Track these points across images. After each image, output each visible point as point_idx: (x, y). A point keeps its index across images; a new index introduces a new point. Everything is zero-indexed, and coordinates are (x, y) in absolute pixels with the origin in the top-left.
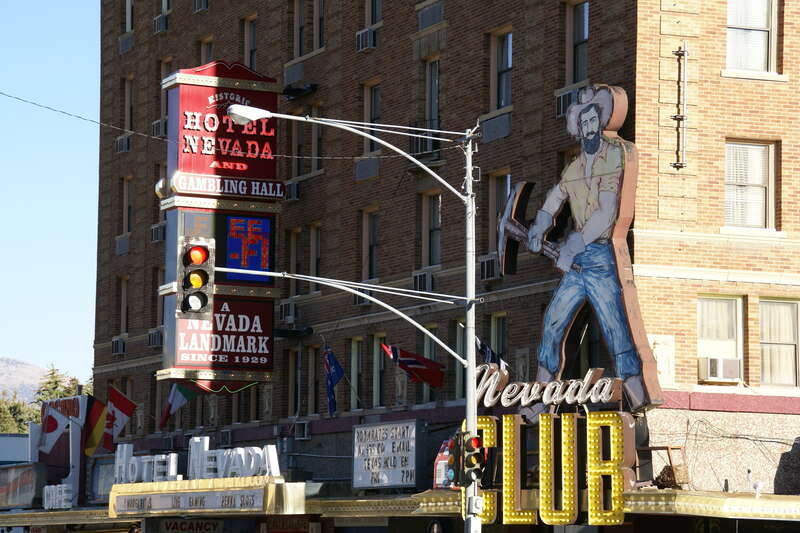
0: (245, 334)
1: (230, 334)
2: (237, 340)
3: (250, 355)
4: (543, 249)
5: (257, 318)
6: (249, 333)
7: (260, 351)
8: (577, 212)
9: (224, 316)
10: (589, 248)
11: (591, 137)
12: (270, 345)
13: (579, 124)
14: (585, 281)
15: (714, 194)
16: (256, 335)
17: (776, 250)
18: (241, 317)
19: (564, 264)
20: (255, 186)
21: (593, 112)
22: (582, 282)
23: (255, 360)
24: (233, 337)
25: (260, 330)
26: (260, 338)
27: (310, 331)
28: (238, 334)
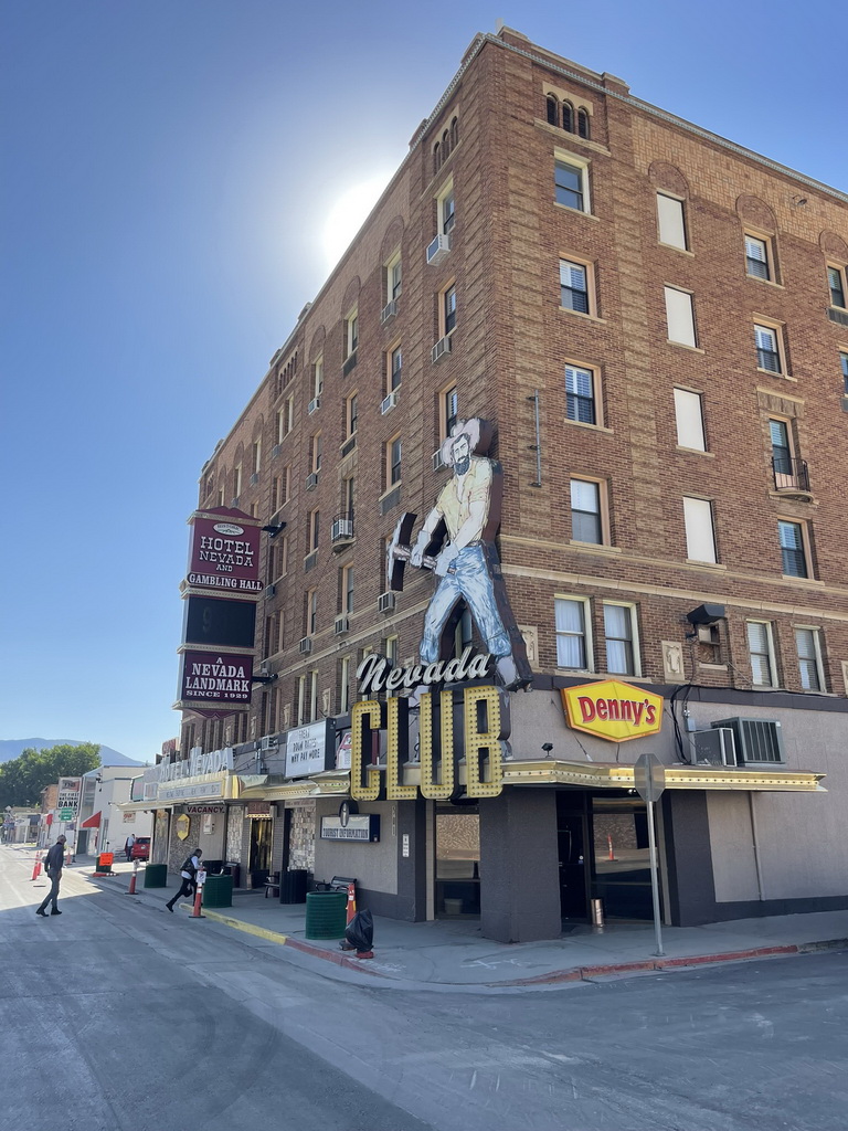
0: (233, 679)
1: (222, 678)
2: (226, 683)
3: (236, 693)
4: (423, 563)
5: (241, 668)
6: (235, 678)
8: (450, 526)
10: (462, 552)
11: (462, 461)
12: (250, 686)
13: (452, 453)
14: (459, 580)
15: (563, 513)
16: (241, 679)
17: (613, 561)
18: (230, 667)
19: (441, 570)
20: (243, 583)
21: (463, 440)
22: (457, 582)
23: (239, 696)
24: (224, 680)
25: (243, 676)
27: (276, 676)
28: (227, 679)
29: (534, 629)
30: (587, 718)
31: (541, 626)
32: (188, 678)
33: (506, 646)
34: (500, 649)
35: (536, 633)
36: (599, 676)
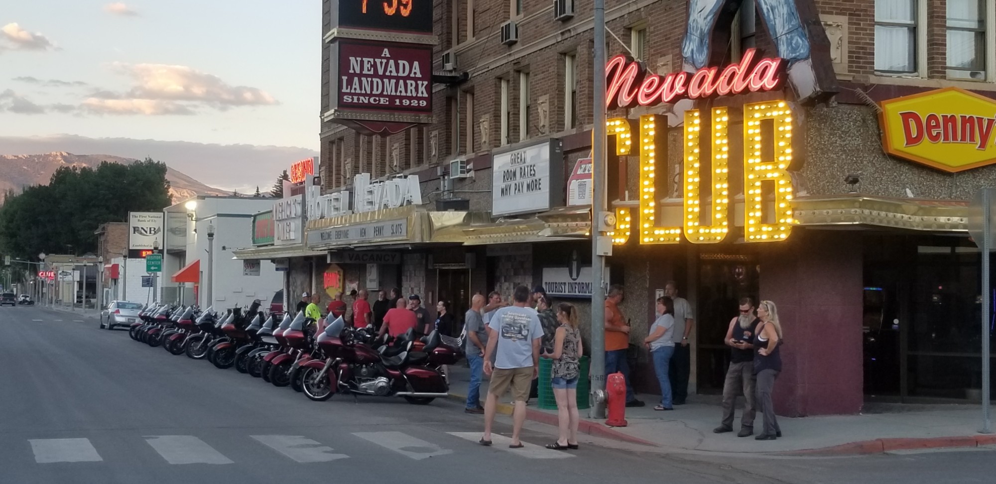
7: (420, 95)
9: (384, 61)
16: (416, 79)
25: (419, 75)
26: (420, 83)
29: (843, 20)
30: (911, 141)
31: (853, 15)
32: (345, 78)
33: (803, 46)
34: (794, 50)
35: (846, 26)
36: (933, 83)
